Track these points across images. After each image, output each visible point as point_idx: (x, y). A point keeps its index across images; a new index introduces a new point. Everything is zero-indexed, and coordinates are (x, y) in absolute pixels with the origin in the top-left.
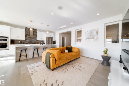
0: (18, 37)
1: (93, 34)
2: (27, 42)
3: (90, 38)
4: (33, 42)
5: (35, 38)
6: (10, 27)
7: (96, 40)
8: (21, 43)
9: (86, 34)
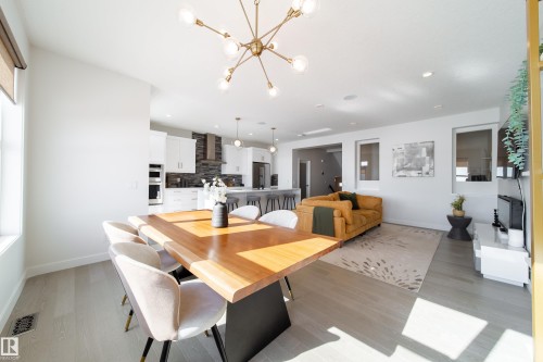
0: (180, 165)
1: (418, 156)
3: (410, 169)
6: (165, 134)
7: (428, 173)
8: (183, 184)
9: (395, 155)
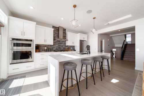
0: (45, 41)
2: (54, 49)
4: (62, 48)
6: (35, 23)
8: (48, 50)
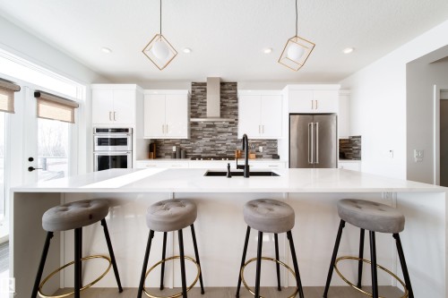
5: (230, 130)
6: (134, 86)
8: (178, 154)
